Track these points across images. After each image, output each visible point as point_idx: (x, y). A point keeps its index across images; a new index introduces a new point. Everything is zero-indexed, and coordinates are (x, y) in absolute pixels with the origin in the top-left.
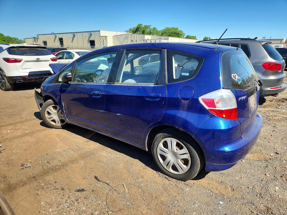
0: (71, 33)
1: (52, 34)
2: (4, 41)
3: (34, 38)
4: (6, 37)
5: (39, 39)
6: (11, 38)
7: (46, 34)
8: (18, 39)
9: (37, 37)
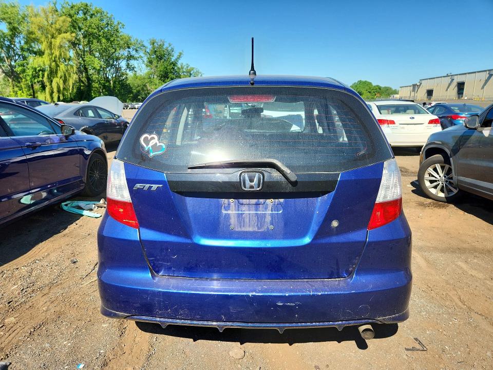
0: (485, 71)
1: (448, 76)
2: (370, 92)
3: (414, 86)
4: (375, 87)
5: (421, 86)
6: (380, 88)
7: (434, 78)
8: (391, 88)
9: (418, 84)
